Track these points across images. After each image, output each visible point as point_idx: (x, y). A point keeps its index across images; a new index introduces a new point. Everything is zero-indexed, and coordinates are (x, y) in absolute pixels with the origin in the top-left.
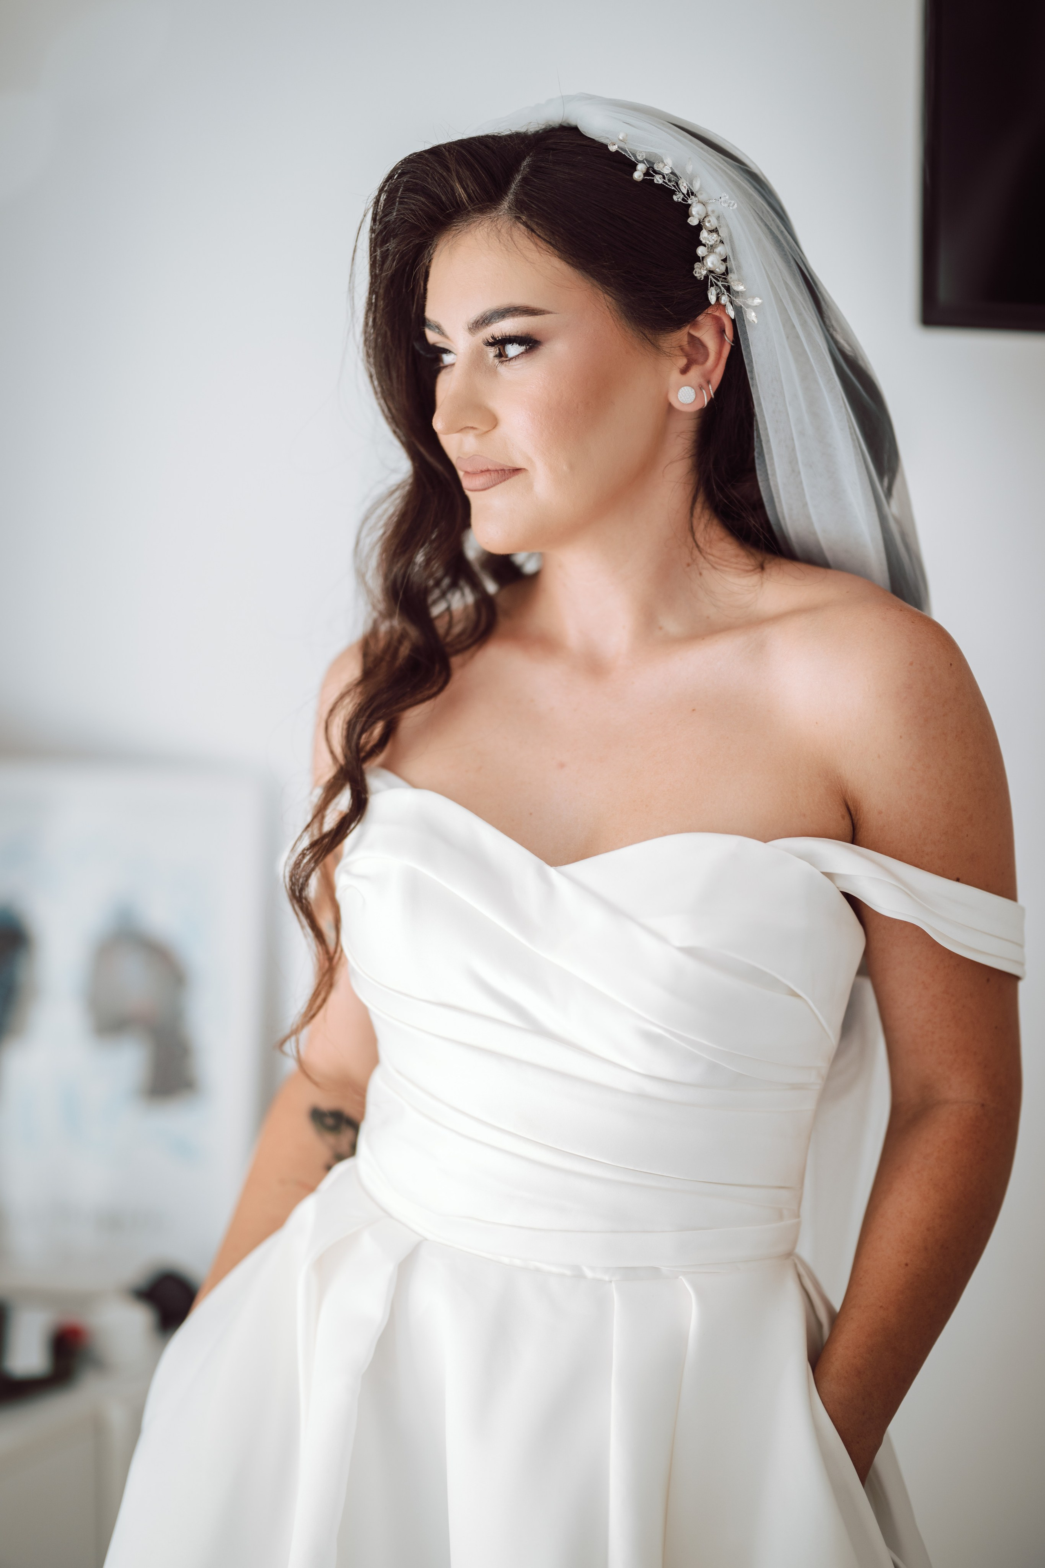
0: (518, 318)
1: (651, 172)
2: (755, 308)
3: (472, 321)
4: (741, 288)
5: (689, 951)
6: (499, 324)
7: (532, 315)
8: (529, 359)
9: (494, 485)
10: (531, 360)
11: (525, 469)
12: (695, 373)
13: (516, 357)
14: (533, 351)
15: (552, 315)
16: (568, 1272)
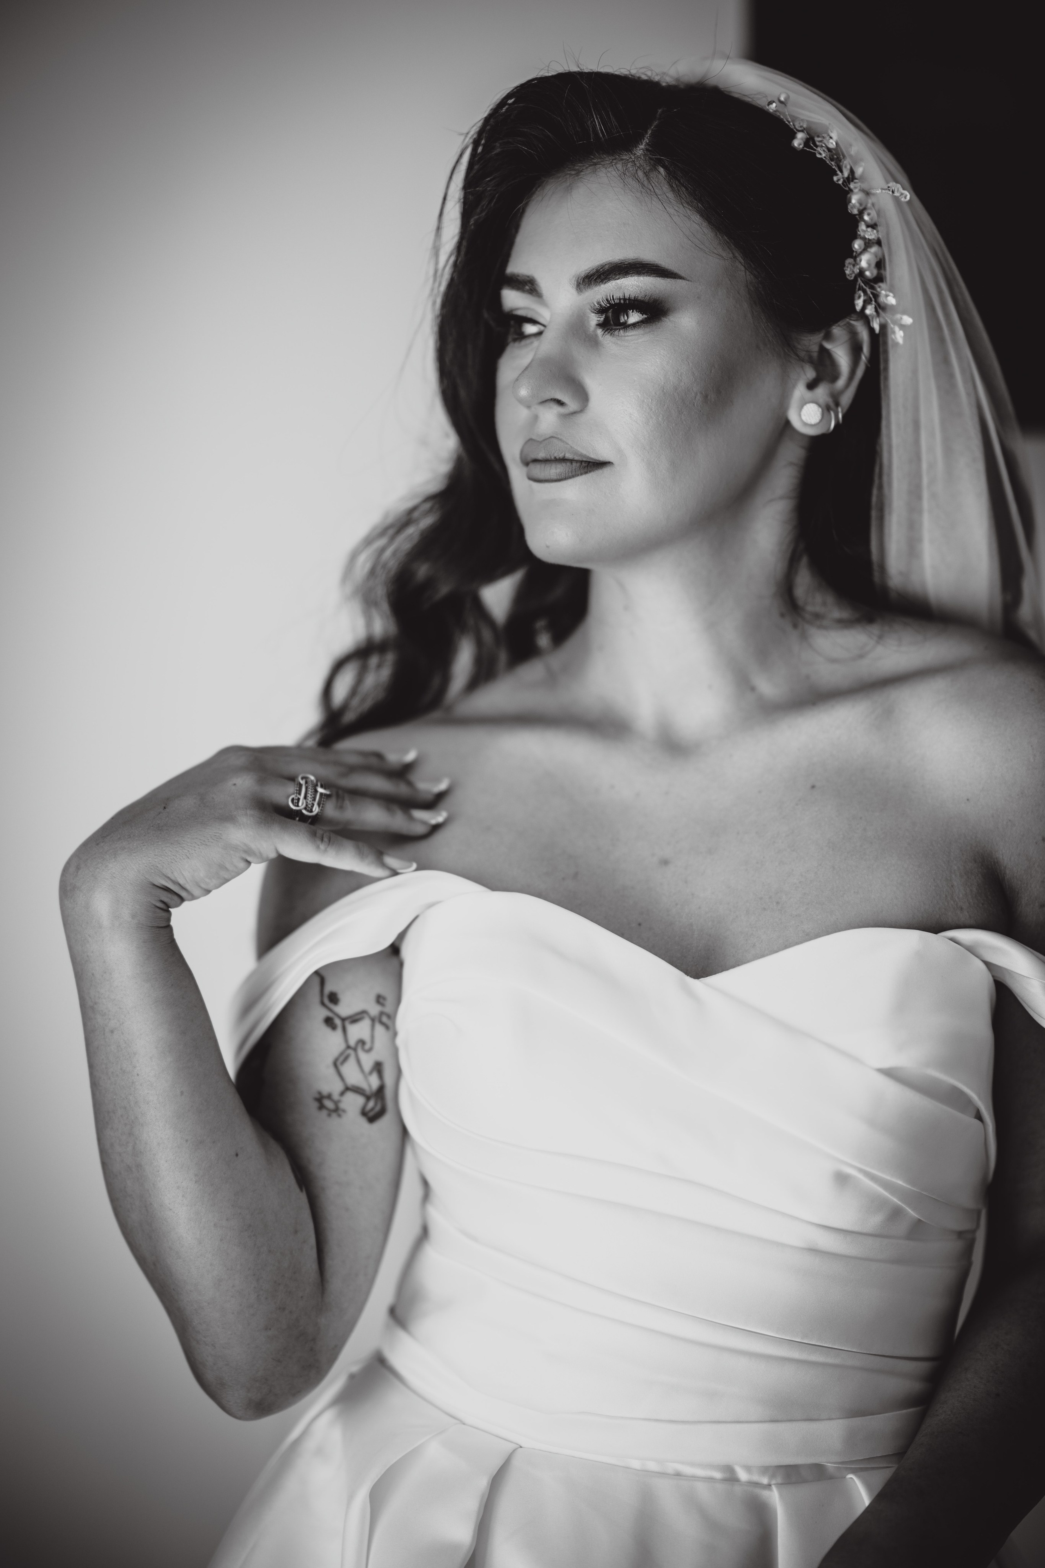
0: (645, 277)
1: (810, 141)
2: (902, 327)
3: (583, 275)
4: (891, 300)
5: (889, 1073)
6: (618, 281)
7: (662, 277)
8: (647, 330)
9: (573, 477)
10: (650, 332)
11: (612, 463)
12: (821, 391)
13: (635, 325)
14: (654, 322)
15: (684, 281)
16: (718, 1475)
